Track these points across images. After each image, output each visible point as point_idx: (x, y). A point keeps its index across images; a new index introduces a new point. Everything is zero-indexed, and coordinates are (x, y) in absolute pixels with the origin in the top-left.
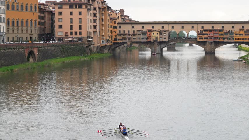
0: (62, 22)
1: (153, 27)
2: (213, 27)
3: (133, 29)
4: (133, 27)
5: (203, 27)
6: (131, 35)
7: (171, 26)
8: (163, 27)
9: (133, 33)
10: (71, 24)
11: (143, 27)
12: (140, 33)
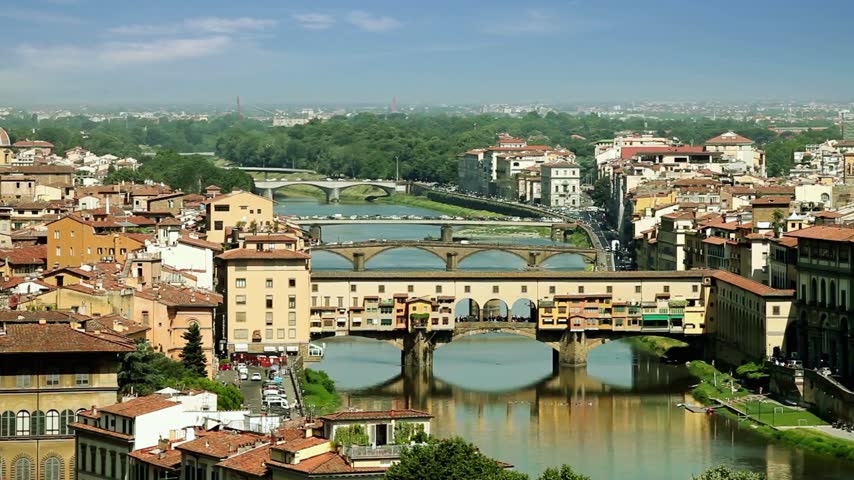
0: (245, 296)
1: (411, 289)
2: (581, 289)
3: (354, 294)
4: (353, 288)
5: (552, 289)
6: (348, 310)
7: (462, 285)
8: (439, 289)
9: (352, 305)
10: (270, 310)
11: (382, 289)
12: (375, 305)
